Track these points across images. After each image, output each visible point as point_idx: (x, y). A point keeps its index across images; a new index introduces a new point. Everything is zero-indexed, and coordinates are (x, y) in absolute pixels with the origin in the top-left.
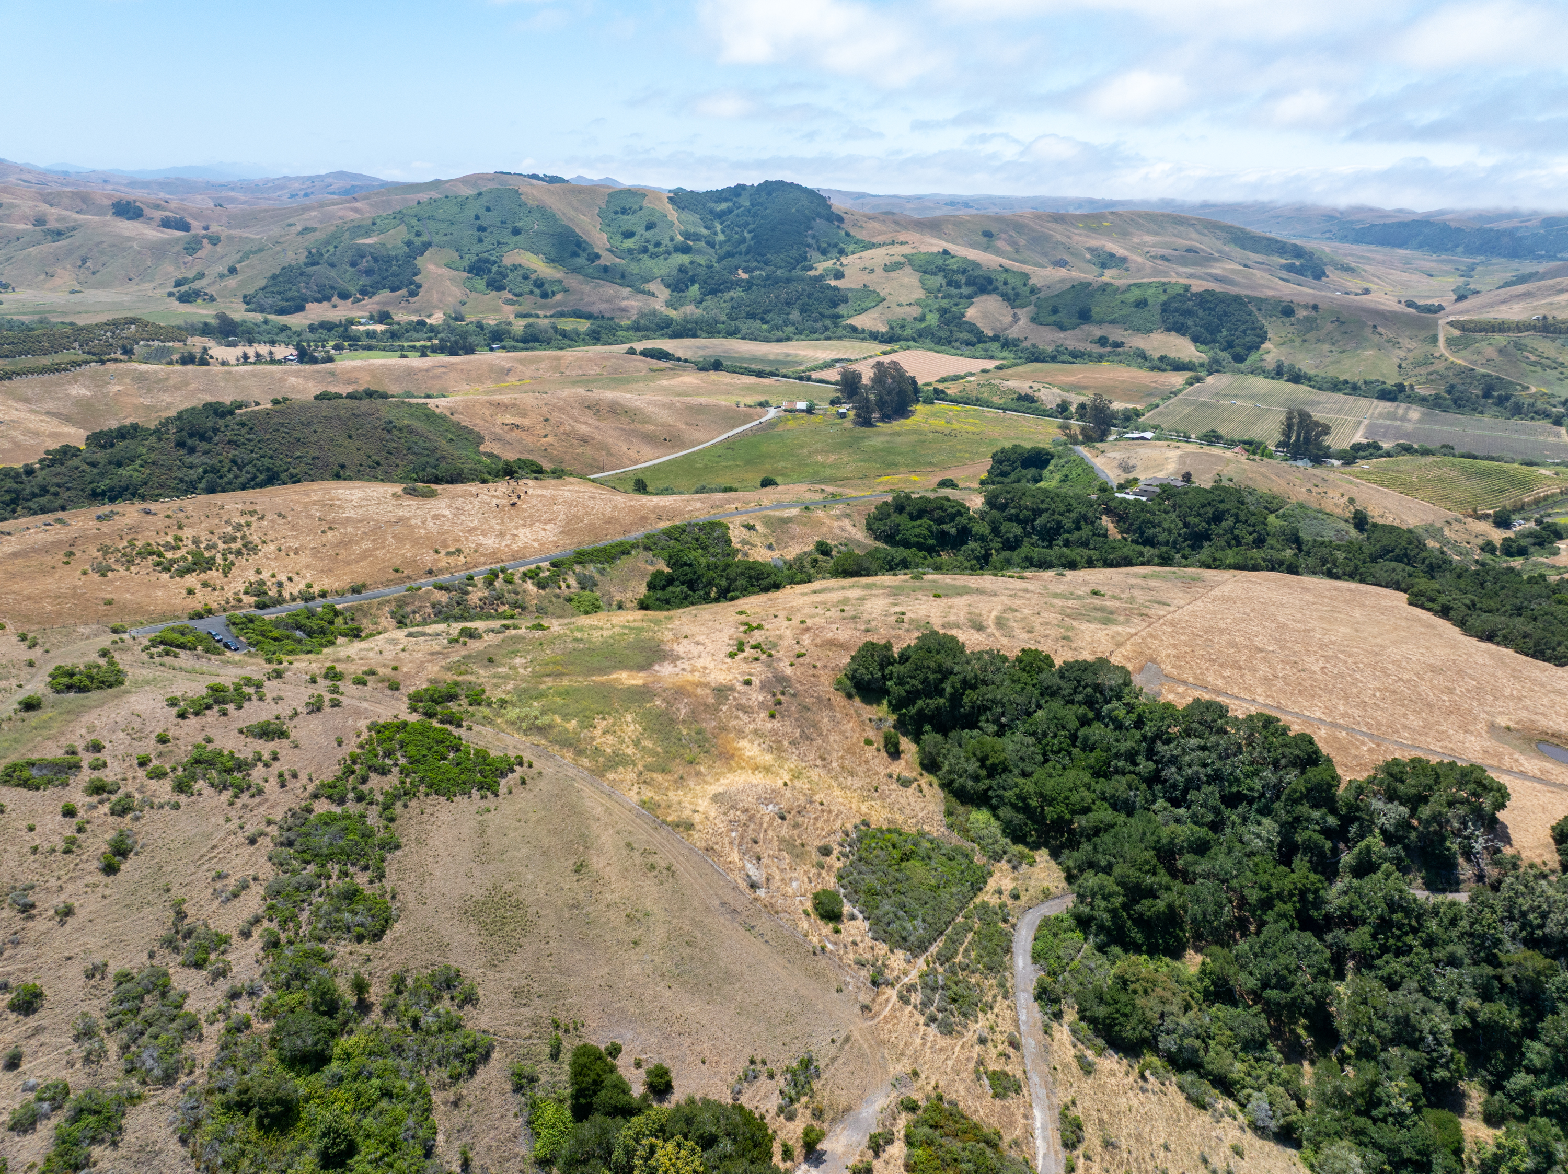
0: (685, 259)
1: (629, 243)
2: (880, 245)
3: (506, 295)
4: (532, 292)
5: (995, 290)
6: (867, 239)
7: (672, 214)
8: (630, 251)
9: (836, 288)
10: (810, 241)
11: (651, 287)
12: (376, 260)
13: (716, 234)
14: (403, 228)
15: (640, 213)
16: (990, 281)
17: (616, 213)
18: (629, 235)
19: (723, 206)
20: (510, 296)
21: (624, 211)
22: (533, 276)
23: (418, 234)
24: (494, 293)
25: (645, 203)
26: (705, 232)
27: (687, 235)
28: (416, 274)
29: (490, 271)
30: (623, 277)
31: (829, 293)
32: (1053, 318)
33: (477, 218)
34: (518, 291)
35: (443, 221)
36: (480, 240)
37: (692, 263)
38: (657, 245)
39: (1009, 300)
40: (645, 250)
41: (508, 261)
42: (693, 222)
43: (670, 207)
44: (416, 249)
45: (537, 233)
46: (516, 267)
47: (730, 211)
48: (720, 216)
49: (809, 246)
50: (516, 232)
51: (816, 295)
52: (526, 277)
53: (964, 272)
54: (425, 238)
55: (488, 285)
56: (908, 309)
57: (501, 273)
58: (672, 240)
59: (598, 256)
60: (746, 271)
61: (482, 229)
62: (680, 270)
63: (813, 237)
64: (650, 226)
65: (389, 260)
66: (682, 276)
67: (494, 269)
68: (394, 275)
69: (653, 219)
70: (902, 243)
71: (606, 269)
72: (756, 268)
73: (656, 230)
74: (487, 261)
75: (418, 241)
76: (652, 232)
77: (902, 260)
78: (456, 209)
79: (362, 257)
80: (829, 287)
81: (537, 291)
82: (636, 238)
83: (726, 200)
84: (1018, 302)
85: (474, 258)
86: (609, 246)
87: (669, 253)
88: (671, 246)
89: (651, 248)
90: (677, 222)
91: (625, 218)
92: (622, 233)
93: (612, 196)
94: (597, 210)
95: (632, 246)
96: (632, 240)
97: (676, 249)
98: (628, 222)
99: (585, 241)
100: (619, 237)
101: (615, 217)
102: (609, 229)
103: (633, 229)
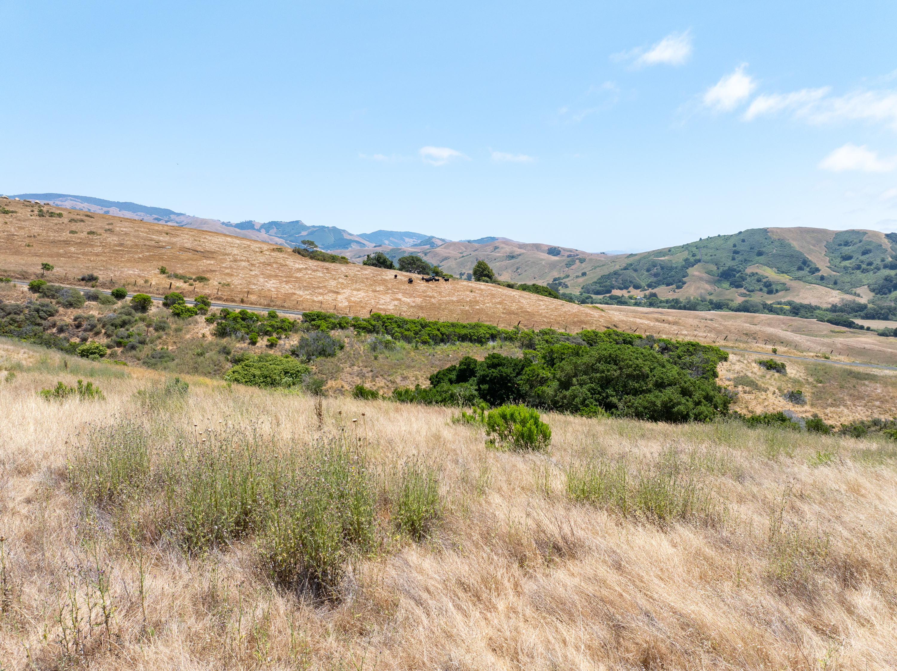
0: (892, 272)
1: (847, 263)
3: (742, 290)
4: (761, 290)
7: (887, 245)
8: (845, 268)
11: (858, 291)
12: (662, 268)
14: (686, 252)
15: (859, 245)
17: (840, 245)
18: (848, 258)
20: (745, 291)
21: (847, 244)
22: (764, 280)
23: (694, 255)
24: (734, 289)
25: (864, 238)
28: (684, 277)
29: (734, 276)
30: (835, 283)
33: (735, 246)
34: (751, 288)
35: (712, 249)
36: (734, 259)
38: (870, 264)
40: (859, 267)
41: (749, 270)
43: (886, 240)
44: (688, 264)
45: (774, 255)
46: (753, 274)
50: (760, 254)
52: (759, 281)
54: (698, 257)
55: (731, 284)
57: (741, 277)
58: (883, 260)
59: (818, 270)
61: (736, 252)
62: (886, 279)
64: (866, 252)
65: (671, 269)
66: (885, 282)
67: (737, 275)
68: (671, 277)
69: (868, 247)
71: (822, 278)
73: (871, 255)
74: (734, 270)
75: (692, 259)
76: (867, 256)
78: (723, 242)
79: (655, 266)
81: (765, 289)
82: (853, 260)
85: (726, 268)
86: (829, 265)
87: (879, 269)
88: (881, 264)
89: (864, 266)
90: (890, 250)
91: (846, 248)
92: (842, 257)
93: (838, 234)
94: (825, 243)
95: (848, 265)
96: (849, 261)
97: (885, 267)
98: (846, 250)
99: (810, 261)
100: (839, 259)
101: (838, 248)
102: (831, 255)
103: (852, 254)
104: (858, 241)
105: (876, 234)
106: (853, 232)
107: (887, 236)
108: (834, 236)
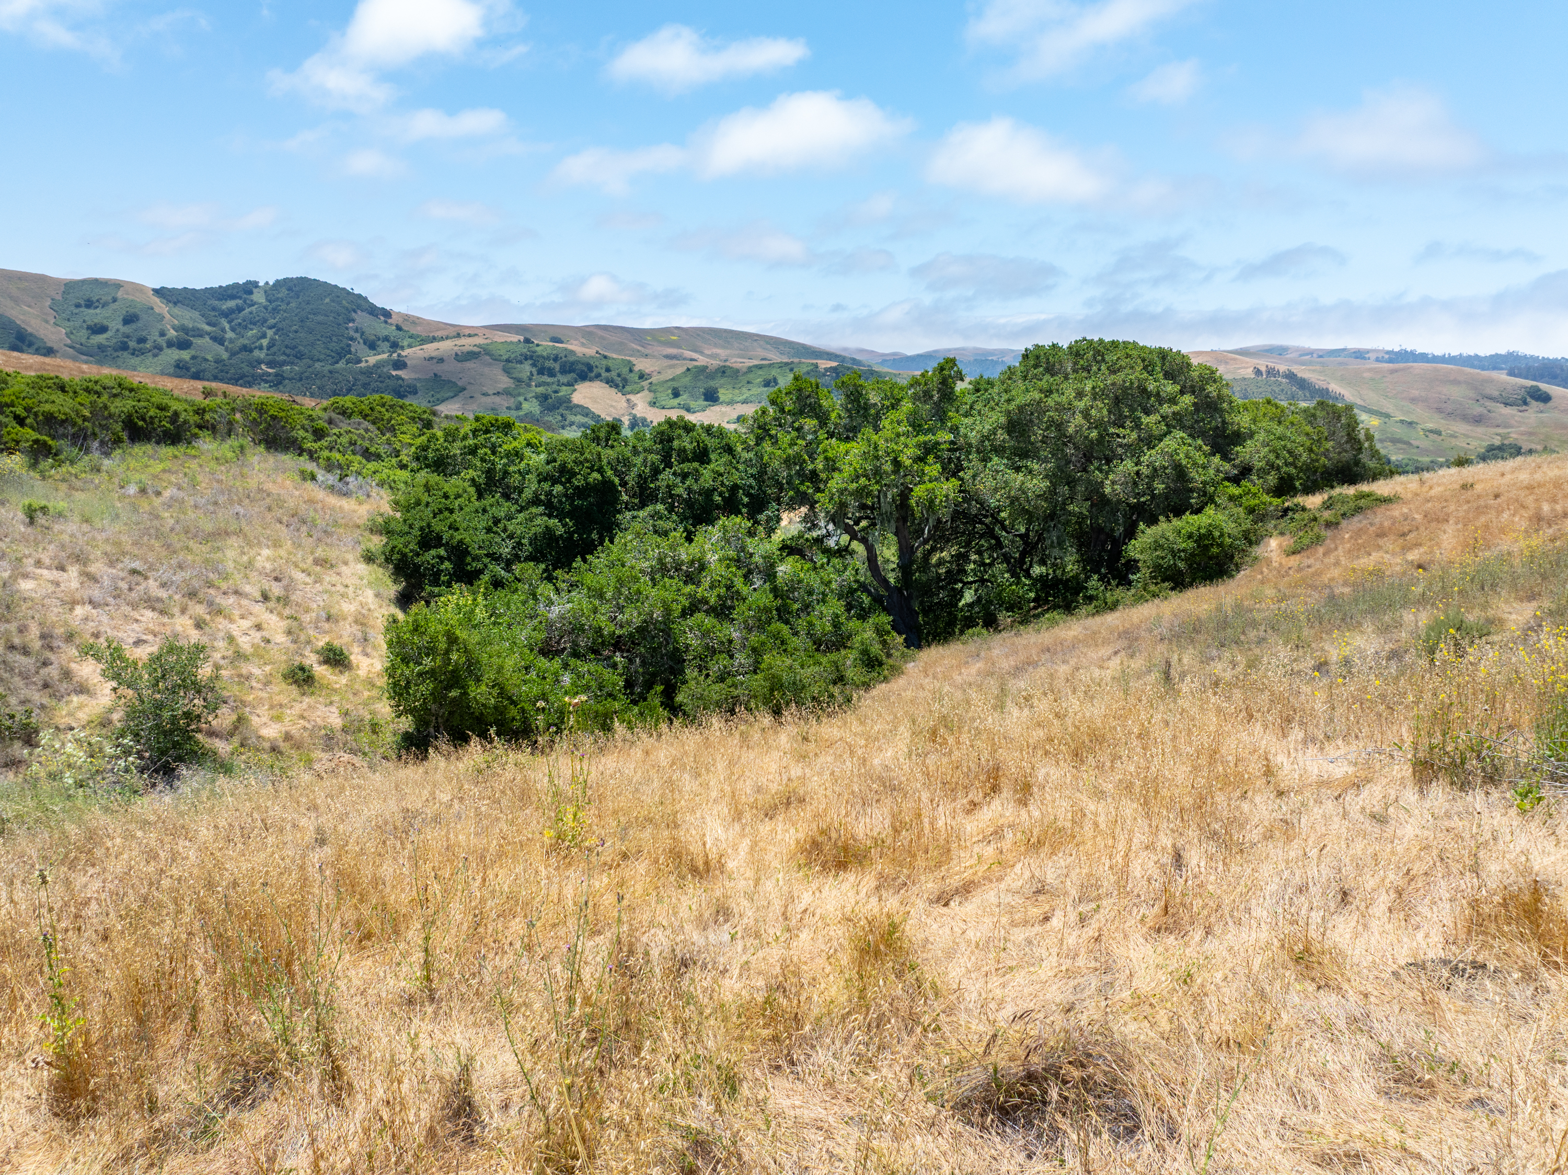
0: (185, 355)
1: (100, 339)
2: (442, 339)
5: (598, 376)
6: (424, 334)
7: (161, 307)
8: (101, 348)
9: (399, 378)
10: (352, 333)
13: (223, 330)
15: (114, 306)
16: (590, 368)
17: (78, 306)
18: (101, 329)
19: (231, 304)
21: (89, 304)
25: (120, 294)
26: (208, 328)
27: (183, 329)
31: (391, 383)
32: (675, 402)
37: (193, 358)
38: (142, 340)
39: (617, 386)
40: (124, 347)
42: (190, 317)
43: (157, 300)
47: (240, 309)
48: (227, 314)
49: (352, 339)
51: (373, 385)
53: (556, 359)
56: (497, 399)
58: (162, 334)
60: (270, 364)
62: (177, 366)
63: (357, 330)
64: (129, 320)
69: (132, 311)
70: (470, 336)
72: (284, 363)
73: (139, 324)
76: (134, 326)
77: (476, 349)
80: (390, 377)
82: (109, 334)
83: (233, 297)
84: (628, 388)
86: (69, 342)
87: (161, 349)
88: (162, 341)
89: (132, 344)
90: (168, 316)
91: (91, 311)
92: (89, 328)
93: (70, 286)
94: (48, 302)
95: (105, 343)
96: (105, 336)
97: (170, 344)
98: (96, 316)
99: (31, 335)
100: (84, 333)
101: (77, 311)
102: (68, 324)
103: (105, 323)
104: (110, 298)
105: (138, 288)
106: (96, 282)
107: (156, 291)
108: (63, 289)
